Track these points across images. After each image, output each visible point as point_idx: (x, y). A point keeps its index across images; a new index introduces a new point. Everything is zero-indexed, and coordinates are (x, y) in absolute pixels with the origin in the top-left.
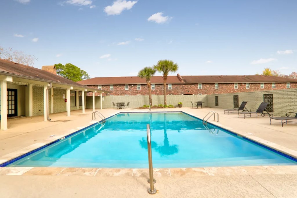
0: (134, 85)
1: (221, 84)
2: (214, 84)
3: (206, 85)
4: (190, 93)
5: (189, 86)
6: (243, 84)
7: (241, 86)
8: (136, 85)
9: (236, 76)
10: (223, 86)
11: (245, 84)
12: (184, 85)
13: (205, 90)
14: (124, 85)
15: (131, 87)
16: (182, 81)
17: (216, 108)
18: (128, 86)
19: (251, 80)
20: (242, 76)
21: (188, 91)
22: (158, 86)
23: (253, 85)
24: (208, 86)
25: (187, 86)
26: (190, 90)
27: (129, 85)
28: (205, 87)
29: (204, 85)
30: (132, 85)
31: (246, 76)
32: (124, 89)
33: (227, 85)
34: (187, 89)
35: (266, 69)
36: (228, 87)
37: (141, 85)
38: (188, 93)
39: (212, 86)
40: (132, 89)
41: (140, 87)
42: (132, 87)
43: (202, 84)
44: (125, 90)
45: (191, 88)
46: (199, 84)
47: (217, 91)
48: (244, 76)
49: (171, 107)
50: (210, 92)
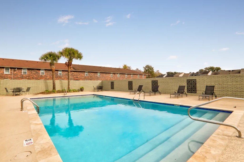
0: (18, 68)
1: (102, 73)
2: (97, 72)
3: (91, 73)
4: (78, 79)
5: (78, 73)
6: (116, 74)
7: (115, 75)
8: (22, 69)
9: (111, 68)
10: (103, 74)
11: (117, 74)
12: (73, 72)
13: (91, 77)
14: (3, 68)
15: (14, 71)
16: (72, 69)
17: (112, 91)
18: (10, 70)
19: (120, 71)
20: (114, 68)
21: (77, 78)
22: (48, 71)
23: (121, 75)
24: (93, 74)
25: (75, 73)
26: (79, 77)
27: (11, 68)
28: (90, 74)
29: (90, 73)
30: (15, 68)
31: (117, 68)
32: (2, 72)
33: (106, 74)
34: (76, 76)
35: (124, 65)
36: (107, 75)
37: (28, 69)
38: (77, 79)
39: (96, 74)
40: (15, 73)
41: (26, 71)
42: (16, 70)
43: (89, 72)
44: (5, 73)
45: (80, 75)
46: (86, 72)
47: (99, 78)
48: (115, 68)
49: (74, 91)
50: (94, 79)
